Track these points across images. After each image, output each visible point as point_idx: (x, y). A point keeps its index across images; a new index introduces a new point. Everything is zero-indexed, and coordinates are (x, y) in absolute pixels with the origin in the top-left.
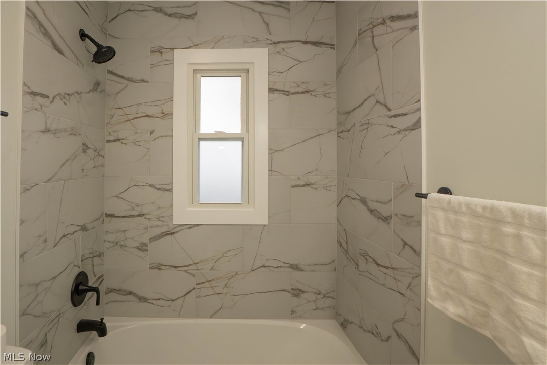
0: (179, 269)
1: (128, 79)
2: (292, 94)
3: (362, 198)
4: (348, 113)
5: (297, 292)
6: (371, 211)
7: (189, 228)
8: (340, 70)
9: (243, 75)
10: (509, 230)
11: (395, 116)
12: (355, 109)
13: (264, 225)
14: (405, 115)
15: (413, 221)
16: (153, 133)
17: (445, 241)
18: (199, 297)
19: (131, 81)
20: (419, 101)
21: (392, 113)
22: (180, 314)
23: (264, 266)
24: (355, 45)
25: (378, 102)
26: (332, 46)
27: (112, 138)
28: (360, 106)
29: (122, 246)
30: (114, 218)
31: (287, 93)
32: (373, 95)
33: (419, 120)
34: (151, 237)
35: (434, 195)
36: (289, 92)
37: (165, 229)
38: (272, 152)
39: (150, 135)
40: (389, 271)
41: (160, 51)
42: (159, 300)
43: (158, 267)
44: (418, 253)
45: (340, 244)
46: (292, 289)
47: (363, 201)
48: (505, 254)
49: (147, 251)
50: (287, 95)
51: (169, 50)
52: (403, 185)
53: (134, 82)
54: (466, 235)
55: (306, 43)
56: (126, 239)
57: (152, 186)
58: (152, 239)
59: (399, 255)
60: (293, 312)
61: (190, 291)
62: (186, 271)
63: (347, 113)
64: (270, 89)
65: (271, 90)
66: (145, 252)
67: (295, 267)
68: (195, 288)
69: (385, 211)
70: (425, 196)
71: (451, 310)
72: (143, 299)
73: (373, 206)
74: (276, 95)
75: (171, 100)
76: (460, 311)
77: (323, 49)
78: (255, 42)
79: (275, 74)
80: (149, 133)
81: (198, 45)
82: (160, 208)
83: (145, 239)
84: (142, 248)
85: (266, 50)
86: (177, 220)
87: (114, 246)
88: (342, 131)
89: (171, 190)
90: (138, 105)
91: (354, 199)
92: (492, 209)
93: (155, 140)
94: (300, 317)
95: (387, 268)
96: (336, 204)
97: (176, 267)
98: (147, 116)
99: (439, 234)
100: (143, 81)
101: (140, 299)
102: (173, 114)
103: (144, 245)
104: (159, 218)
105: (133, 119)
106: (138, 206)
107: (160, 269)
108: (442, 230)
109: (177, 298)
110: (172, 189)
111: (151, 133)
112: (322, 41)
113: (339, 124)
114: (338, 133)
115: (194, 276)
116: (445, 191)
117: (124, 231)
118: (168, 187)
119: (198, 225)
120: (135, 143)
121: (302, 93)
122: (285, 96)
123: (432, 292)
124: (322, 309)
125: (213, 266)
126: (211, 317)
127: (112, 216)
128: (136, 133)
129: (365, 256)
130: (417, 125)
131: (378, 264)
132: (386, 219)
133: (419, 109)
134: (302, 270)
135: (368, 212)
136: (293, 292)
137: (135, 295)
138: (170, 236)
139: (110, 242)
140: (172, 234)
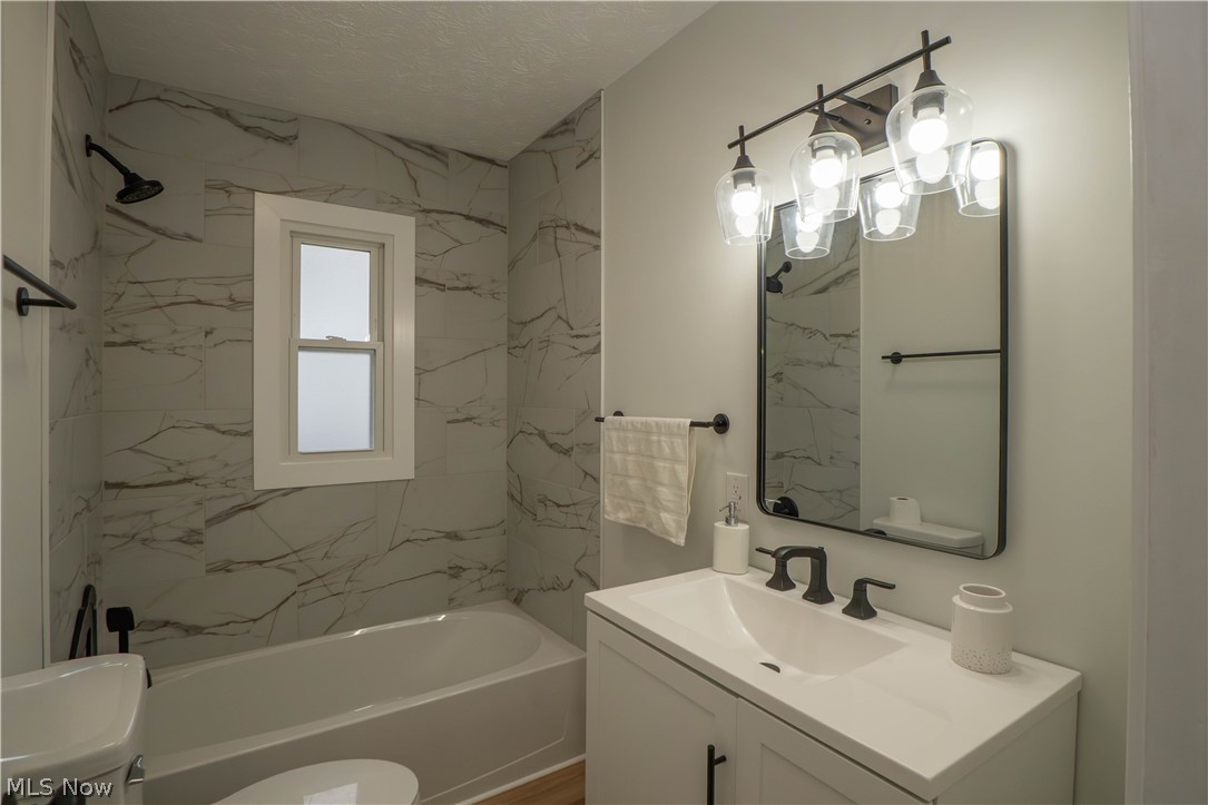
0: (265, 565)
1: (156, 230)
2: (449, 289)
3: (540, 431)
4: (524, 324)
5: (456, 571)
6: (551, 446)
7: (285, 495)
8: (512, 265)
9: (374, 251)
10: (654, 438)
11: (577, 336)
12: (532, 320)
13: (409, 480)
14: (586, 336)
15: (593, 448)
16: (211, 333)
17: (617, 457)
18: (303, 605)
19: (164, 234)
20: (599, 324)
21: (574, 333)
22: (269, 641)
23: (408, 541)
24: (534, 239)
25: (559, 317)
26: (503, 229)
27: (118, 338)
28: (538, 318)
29: (146, 540)
30: (125, 491)
31: (441, 287)
32: (554, 308)
33: (599, 345)
34: (208, 518)
35: (610, 418)
36: (444, 286)
37: (239, 500)
38: (420, 372)
39: (206, 336)
40: (571, 509)
41: (226, 188)
42: (227, 624)
43: (226, 568)
44: (596, 480)
45: (512, 497)
46: (450, 568)
47: (542, 435)
48: (652, 457)
49: (202, 543)
50: (443, 290)
51: (244, 191)
52: (584, 413)
53: (170, 237)
54: (631, 448)
55: (468, 218)
56: (155, 526)
57: (210, 427)
58: (210, 522)
59: (580, 488)
60: (451, 600)
61: (288, 599)
62: (279, 567)
63: (522, 323)
64: (417, 279)
65: (419, 281)
66: (198, 545)
67: (454, 536)
68: (295, 593)
69: (565, 442)
70: (602, 420)
71: (622, 517)
72: (192, 630)
73: (553, 439)
74: (425, 288)
75: (250, 277)
76: (628, 515)
77: (491, 230)
78: (395, 205)
79: (424, 256)
80: (203, 333)
81: (299, 191)
82: (226, 465)
83: (197, 522)
84: (192, 538)
85: (413, 219)
86: (261, 483)
87: (126, 543)
88: (515, 347)
89: (249, 434)
90: (180, 280)
91: (530, 434)
92: (646, 424)
93: (215, 345)
94: (460, 605)
95: (568, 506)
96: (505, 444)
97: (261, 563)
98: (199, 302)
99: (613, 452)
100: (190, 237)
101: (187, 631)
102: (252, 303)
103: (197, 532)
104: (225, 484)
105: (169, 305)
106: (181, 464)
107: (228, 571)
108: (615, 449)
109: (264, 613)
110: (252, 431)
111: (207, 334)
112: (490, 219)
113: (511, 336)
114: (509, 349)
115: (294, 572)
116: (618, 414)
117: (150, 513)
118: (243, 429)
119: (300, 489)
120: (173, 350)
121: (463, 289)
122: (439, 292)
123: (608, 508)
124: (489, 589)
125: (327, 553)
126: (326, 633)
127: (121, 486)
128: (175, 331)
129: (544, 501)
130: (597, 350)
131: (559, 506)
132: (567, 452)
133: (599, 333)
134: (462, 539)
135: (547, 448)
136: (452, 572)
137: (176, 625)
138: (249, 512)
139: (117, 536)
140: (252, 507)
